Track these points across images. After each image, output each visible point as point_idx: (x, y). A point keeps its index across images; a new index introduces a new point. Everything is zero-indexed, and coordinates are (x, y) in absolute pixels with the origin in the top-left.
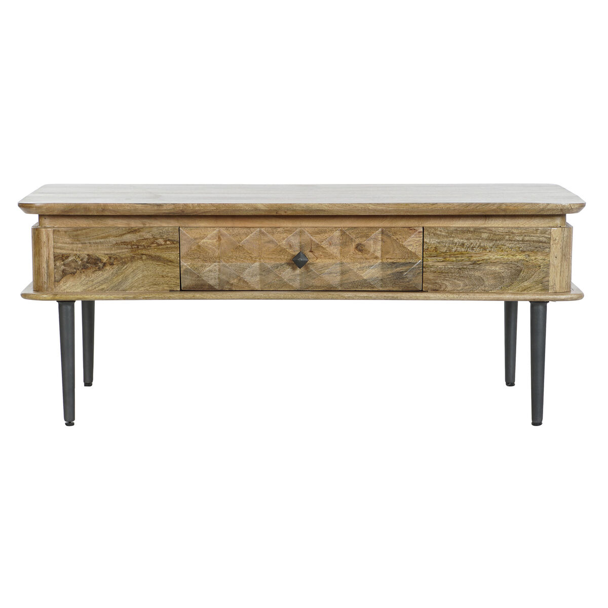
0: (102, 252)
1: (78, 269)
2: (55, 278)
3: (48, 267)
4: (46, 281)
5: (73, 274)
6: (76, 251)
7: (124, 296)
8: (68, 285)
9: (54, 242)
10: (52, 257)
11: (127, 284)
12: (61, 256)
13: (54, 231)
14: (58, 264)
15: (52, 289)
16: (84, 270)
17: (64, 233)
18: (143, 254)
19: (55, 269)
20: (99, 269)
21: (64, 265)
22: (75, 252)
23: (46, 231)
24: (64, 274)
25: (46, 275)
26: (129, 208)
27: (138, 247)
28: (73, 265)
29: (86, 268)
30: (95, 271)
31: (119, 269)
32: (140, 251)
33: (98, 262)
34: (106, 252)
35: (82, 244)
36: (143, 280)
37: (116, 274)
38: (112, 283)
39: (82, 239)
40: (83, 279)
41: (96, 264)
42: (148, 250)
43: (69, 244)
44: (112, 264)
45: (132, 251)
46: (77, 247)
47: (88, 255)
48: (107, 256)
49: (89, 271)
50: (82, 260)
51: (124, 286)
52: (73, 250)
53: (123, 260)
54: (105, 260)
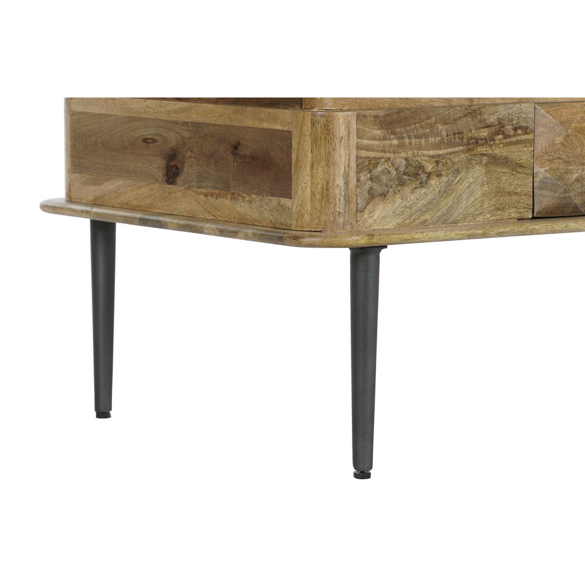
0: (426, 152)
1: (391, 187)
2: (357, 204)
3: (346, 183)
4: (342, 211)
5: (384, 195)
6: (389, 152)
7: (469, 232)
8: (375, 217)
9: (358, 137)
10: (353, 165)
11: (460, 211)
12: (367, 163)
13: (358, 116)
14: (362, 178)
15: (352, 226)
16: (399, 188)
17: (372, 119)
18: (483, 155)
19: (357, 187)
20: (422, 185)
21: (371, 179)
22: (388, 155)
23: (344, 116)
24: (372, 195)
25: (342, 199)
27: (477, 142)
28: (384, 178)
29: (402, 184)
30: (415, 188)
31: (449, 184)
32: (480, 149)
33: (420, 172)
34: (432, 153)
35: (398, 138)
36: (482, 202)
37: (445, 192)
38: (438, 210)
39: (398, 130)
40: (397, 204)
41: (416, 175)
42: (491, 146)
43: (379, 139)
44: (439, 175)
45: (469, 150)
46: (391, 146)
47: (406, 159)
48: (433, 160)
49: (407, 189)
50: (397, 169)
51: (455, 215)
52: (384, 151)
53: (456, 167)
54: (429, 168)
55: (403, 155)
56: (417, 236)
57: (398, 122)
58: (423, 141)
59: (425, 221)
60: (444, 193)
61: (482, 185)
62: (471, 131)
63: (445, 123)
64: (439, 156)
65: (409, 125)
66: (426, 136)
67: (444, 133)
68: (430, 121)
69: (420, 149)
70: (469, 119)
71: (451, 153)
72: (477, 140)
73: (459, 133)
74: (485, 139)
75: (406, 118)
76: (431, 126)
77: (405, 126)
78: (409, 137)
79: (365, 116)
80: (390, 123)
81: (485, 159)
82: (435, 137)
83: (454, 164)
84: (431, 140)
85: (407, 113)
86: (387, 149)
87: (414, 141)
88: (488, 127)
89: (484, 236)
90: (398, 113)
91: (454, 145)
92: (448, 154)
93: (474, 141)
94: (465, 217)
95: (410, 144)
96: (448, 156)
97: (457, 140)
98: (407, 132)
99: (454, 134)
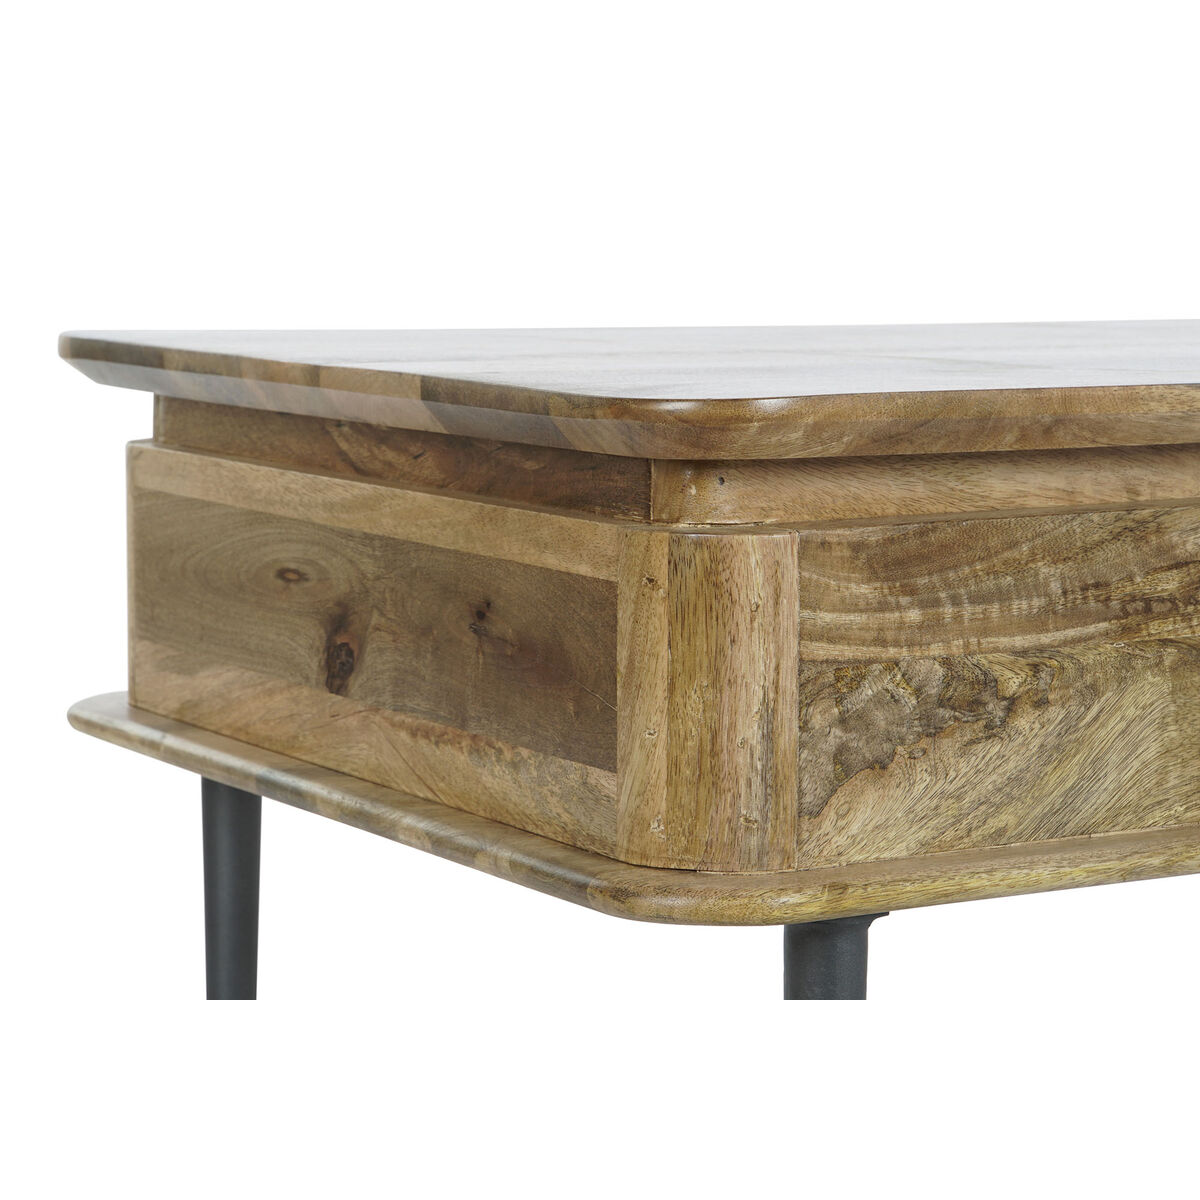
0: (1004, 641)
1: (902, 741)
2: (801, 793)
3: (769, 737)
4: (756, 815)
5: (879, 765)
6: (897, 644)
7: (1125, 864)
8: (854, 829)
9: (804, 605)
10: (789, 683)
11: (1100, 798)
12: (830, 677)
13: (805, 545)
14: (817, 721)
15: (787, 856)
16: (924, 743)
17: (847, 553)
18: (1165, 642)
19: (802, 745)
20: (991, 731)
21: (843, 721)
22: (892, 652)
23: (763, 545)
24: (844, 767)
25: (757, 781)
26: (1164, 410)
27: (1148, 610)
28: (880, 718)
29: (934, 731)
30: (972, 742)
31: (1069, 726)
32: (1157, 628)
33: (986, 697)
34: (1019, 641)
35: (923, 605)
36: (1163, 771)
37: (1057, 748)
38: (1038, 800)
39: (923, 581)
40: (919, 788)
41: (975, 704)
42: (1186, 618)
43: (868, 609)
44: (1041, 703)
45: (1126, 630)
46: (901, 626)
47: (946, 662)
48: (1023, 661)
49: (948, 746)
50: (918, 692)
51: (1087, 809)
52: (882, 642)
53: (1089, 679)
54: (1013, 683)
55: (937, 650)
56: (974, 883)
57: (923, 558)
58: (995, 609)
59: (1001, 832)
60: (1055, 752)
61: (1163, 726)
62: (1131, 578)
63: (1057, 556)
64: (1041, 649)
65: (955, 567)
66: (1002, 596)
67: (1055, 587)
68: (1014, 554)
69: (985, 632)
70: (1127, 547)
71: (1075, 641)
72: (1148, 601)
73: (1097, 586)
74: (1172, 600)
75: (945, 548)
76: (1018, 568)
77: (942, 570)
78: (955, 601)
79: (824, 544)
80: (899, 563)
81: (1170, 655)
82: (1029, 597)
83: (1082, 670)
84: (1020, 606)
85: (950, 533)
86: (890, 635)
87: (968, 610)
88: (1178, 565)
89: (1168, 870)
90: (922, 533)
91: (1084, 618)
92: (1065, 643)
93: (1140, 605)
94: (1113, 817)
95: (958, 618)
96: (1067, 650)
97: (1092, 603)
98: (948, 585)
99: (1085, 588)
